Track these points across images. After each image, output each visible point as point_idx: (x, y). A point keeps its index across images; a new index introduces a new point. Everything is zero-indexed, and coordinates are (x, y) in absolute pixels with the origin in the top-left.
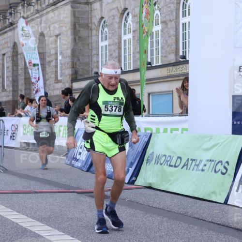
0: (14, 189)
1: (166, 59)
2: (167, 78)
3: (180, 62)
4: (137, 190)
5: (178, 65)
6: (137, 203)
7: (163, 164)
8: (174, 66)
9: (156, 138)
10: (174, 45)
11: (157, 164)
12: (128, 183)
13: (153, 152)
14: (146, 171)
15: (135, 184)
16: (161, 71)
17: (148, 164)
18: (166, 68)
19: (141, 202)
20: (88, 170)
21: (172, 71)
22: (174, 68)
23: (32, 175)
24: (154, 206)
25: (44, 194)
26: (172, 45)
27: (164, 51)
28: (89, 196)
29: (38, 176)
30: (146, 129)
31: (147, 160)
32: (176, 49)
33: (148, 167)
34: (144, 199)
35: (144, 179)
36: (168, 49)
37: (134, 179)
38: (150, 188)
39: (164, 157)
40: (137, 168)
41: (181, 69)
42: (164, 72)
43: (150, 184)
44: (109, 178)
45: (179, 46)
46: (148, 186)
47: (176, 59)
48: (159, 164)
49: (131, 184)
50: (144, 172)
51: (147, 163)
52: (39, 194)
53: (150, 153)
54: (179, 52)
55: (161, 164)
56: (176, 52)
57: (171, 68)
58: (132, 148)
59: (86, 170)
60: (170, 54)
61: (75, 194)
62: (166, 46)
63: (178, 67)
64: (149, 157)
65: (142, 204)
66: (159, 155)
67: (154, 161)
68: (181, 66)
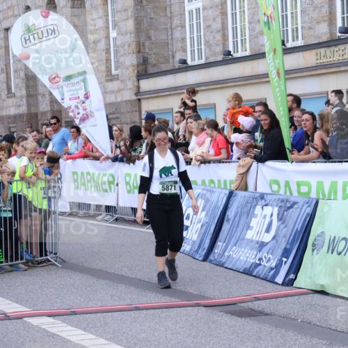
0: (100, 304)
1: (312, 32)
2: (315, 70)
3: (339, 39)
4: (302, 298)
5: (336, 45)
6: (310, 323)
7: (343, 253)
8: (328, 46)
9: (327, 208)
10: (327, 6)
11: (332, 253)
12: (283, 284)
13: (323, 232)
14: (312, 264)
15: (294, 285)
16: (304, 58)
17: (315, 251)
18: (314, 52)
19: (315, 321)
20: (206, 259)
21: (325, 56)
22: (328, 50)
23: (113, 271)
24: (339, 329)
25: (152, 311)
26: (322, 7)
27: (307, 19)
28: (227, 312)
29: (124, 274)
30: (299, 184)
31: (314, 245)
32: (330, 13)
33: (316, 257)
34: (318, 315)
35: (311, 278)
36: (315, 15)
37: (292, 276)
38: (323, 293)
39: (344, 242)
40: (297, 259)
41: (341, 53)
42: (309, 58)
43: (322, 286)
44: (247, 274)
45: (335, 8)
46: (318, 289)
47: (331, 33)
48: (335, 252)
49: (288, 286)
50: (310, 266)
51: (313, 250)
52: (144, 312)
53: (318, 233)
54: (335, 19)
55: (340, 254)
56: (330, 19)
57: (322, 51)
58: (283, 223)
59: (201, 259)
60: (318, 23)
61: (203, 308)
62: (312, 9)
63: (336, 49)
64: (315, 240)
65: (318, 326)
66: (335, 237)
67: (325, 247)
68: (342, 47)
